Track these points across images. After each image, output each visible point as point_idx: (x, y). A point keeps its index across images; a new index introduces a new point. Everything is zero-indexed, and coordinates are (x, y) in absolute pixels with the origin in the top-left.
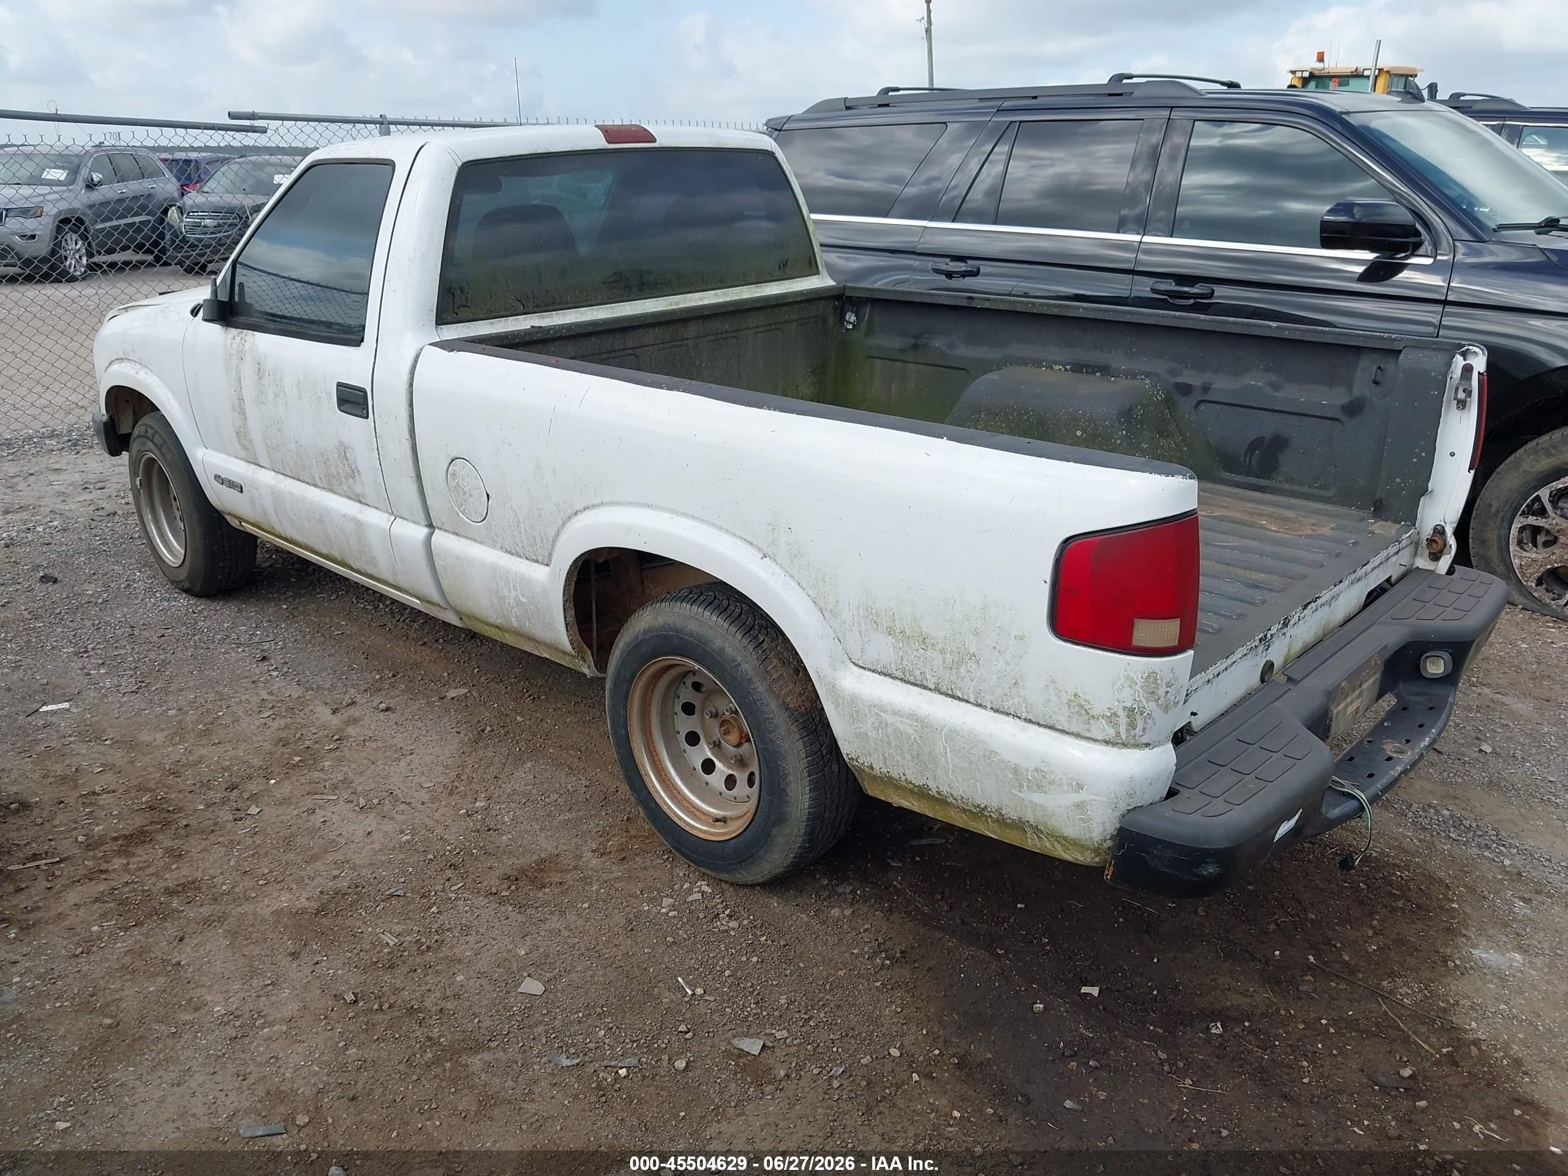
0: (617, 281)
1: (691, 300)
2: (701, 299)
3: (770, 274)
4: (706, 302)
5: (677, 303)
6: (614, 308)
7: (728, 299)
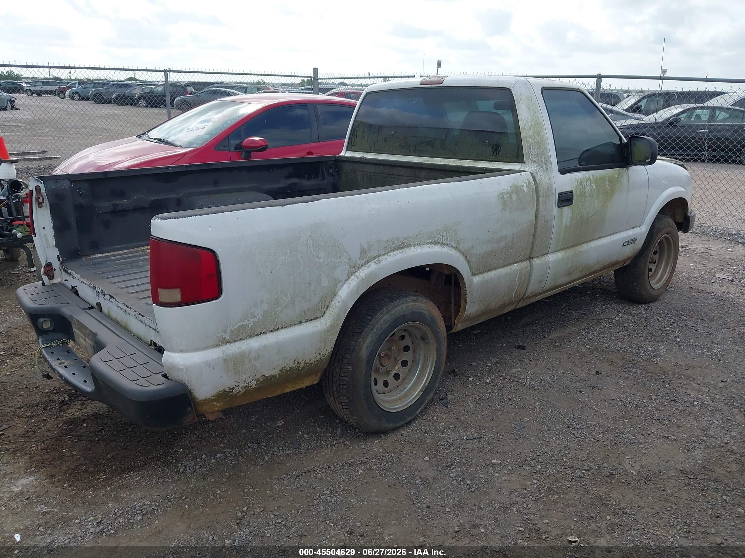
0: (405, 146)
1: (435, 161)
2: (440, 162)
3: (486, 157)
4: (442, 163)
5: (428, 161)
6: (401, 157)
7: (454, 164)
